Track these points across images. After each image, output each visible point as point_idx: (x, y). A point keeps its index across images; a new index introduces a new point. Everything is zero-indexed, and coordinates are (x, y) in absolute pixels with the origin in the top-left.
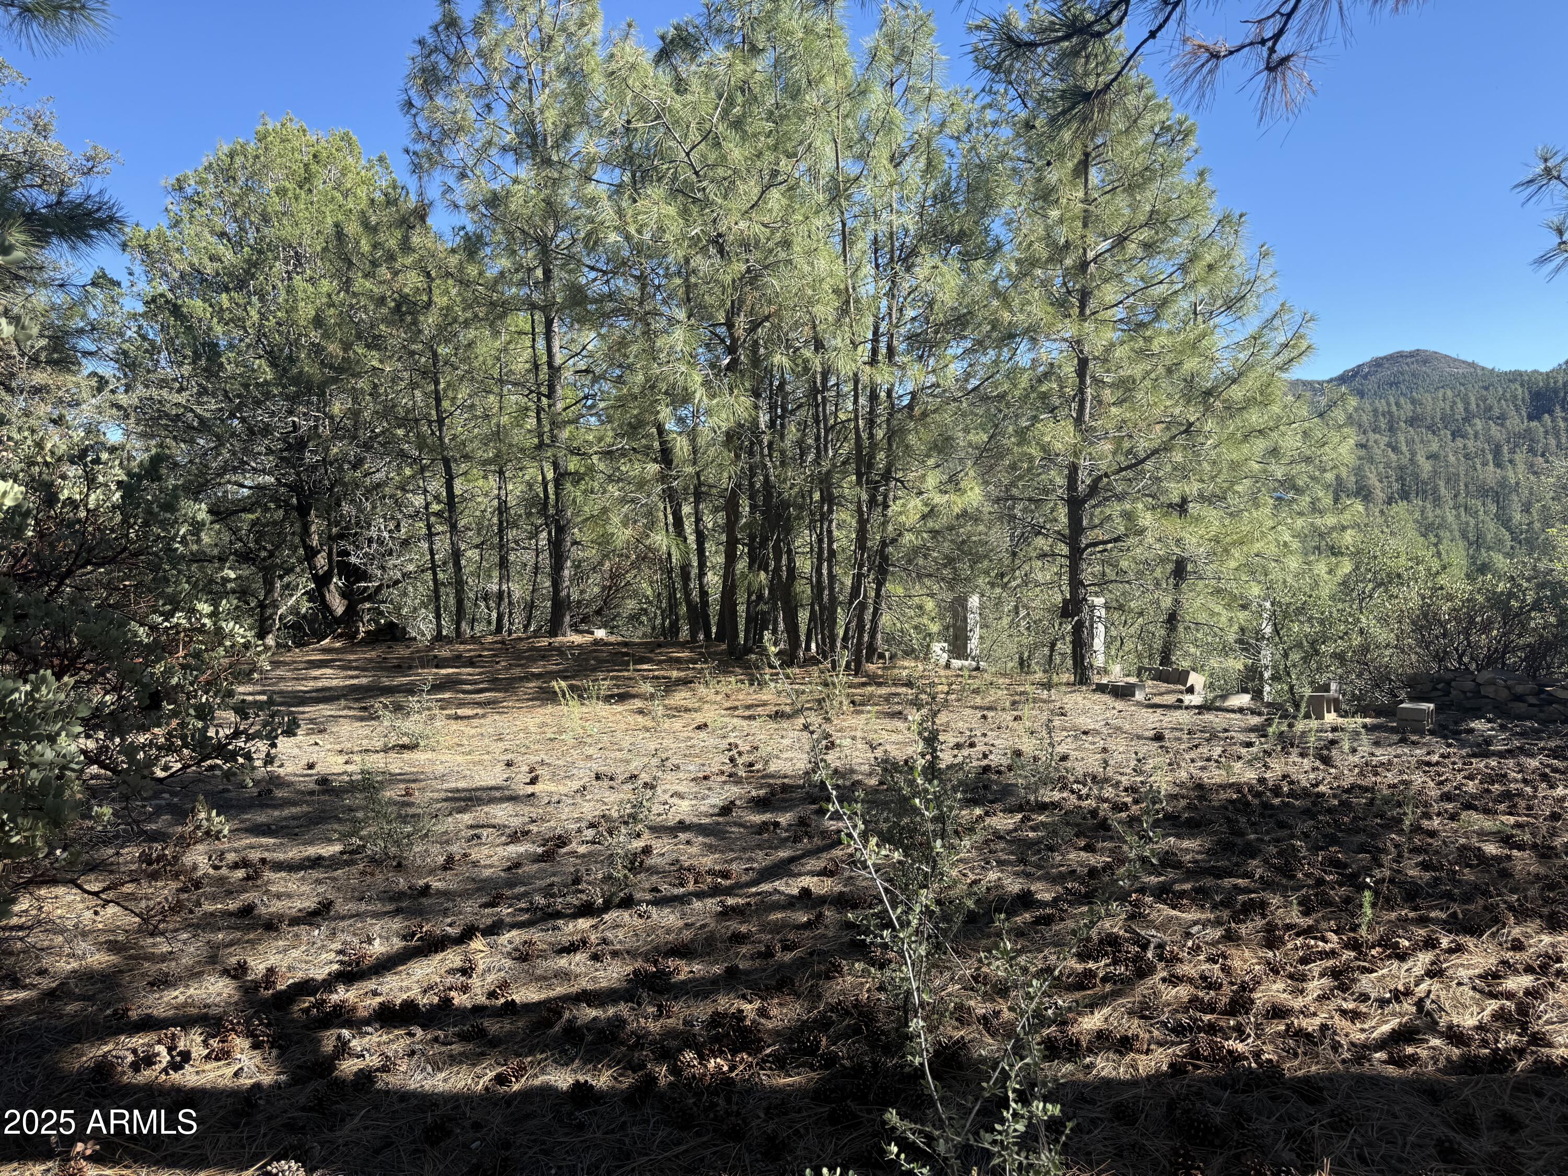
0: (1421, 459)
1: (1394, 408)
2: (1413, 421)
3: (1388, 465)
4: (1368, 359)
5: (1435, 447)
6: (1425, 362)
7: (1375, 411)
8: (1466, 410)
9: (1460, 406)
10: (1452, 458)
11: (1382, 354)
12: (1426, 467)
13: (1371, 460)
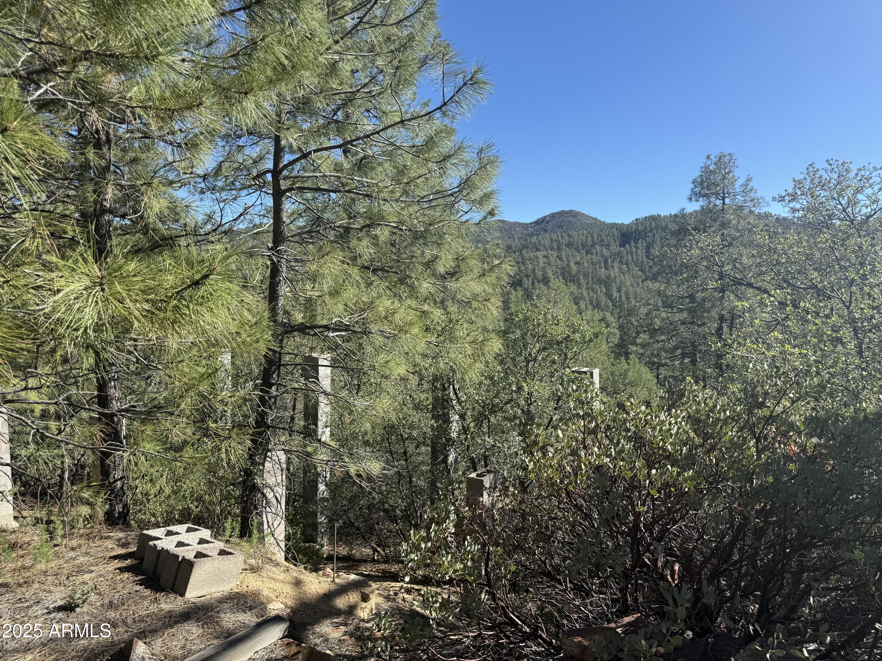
0: (572, 264)
1: (560, 238)
2: (568, 245)
3: (557, 267)
4: (548, 213)
5: (578, 258)
6: (574, 216)
7: (552, 239)
8: (592, 241)
9: (590, 238)
10: (586, 264)
11: (555, 211)
12: (574, 268)
13: (549, 264)
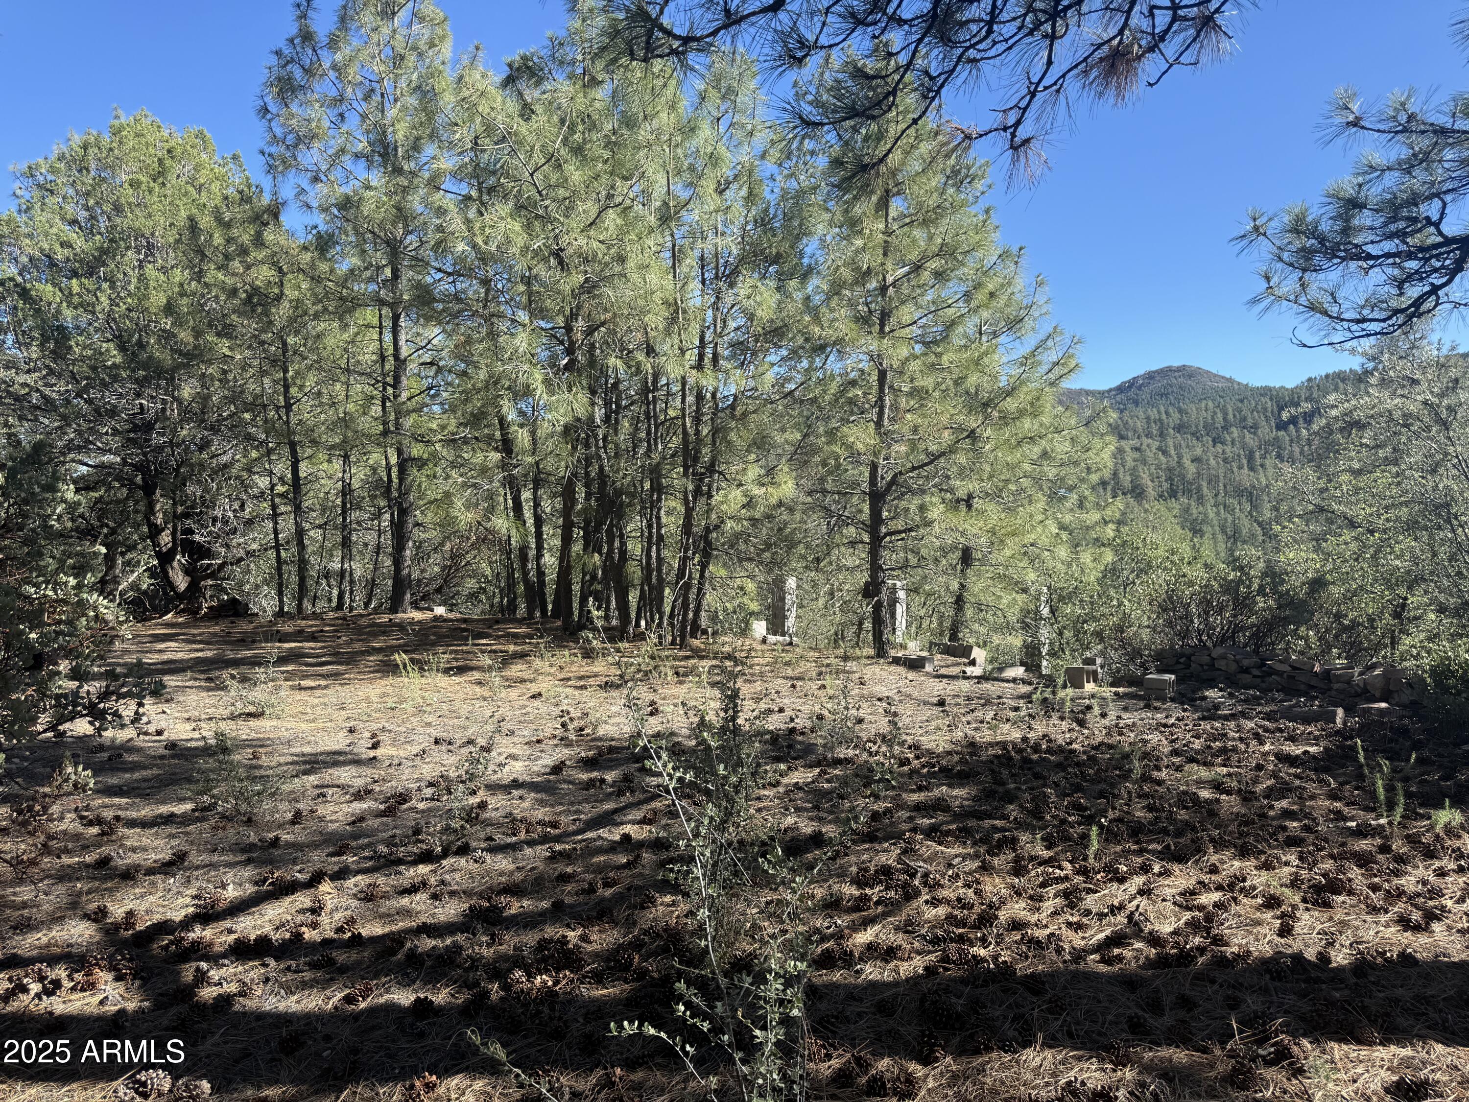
0: (1187, 462)
1: (1164, 417)
2: (1179, 428)
3: (1158, 467)
4: (1142, 372)
5: (1198, 451)
6: (1190, 376)
7: (1148, 418)
8: (1225, 419)
9: (1220, 415)
10: (1212, 462)
11: (1154, 368)
12: (1191, 469)
13: (1144, 462)
